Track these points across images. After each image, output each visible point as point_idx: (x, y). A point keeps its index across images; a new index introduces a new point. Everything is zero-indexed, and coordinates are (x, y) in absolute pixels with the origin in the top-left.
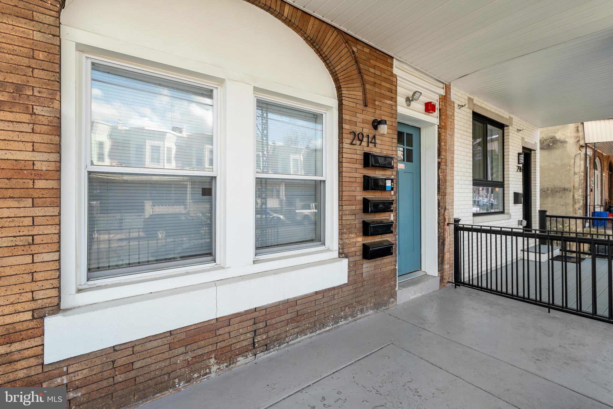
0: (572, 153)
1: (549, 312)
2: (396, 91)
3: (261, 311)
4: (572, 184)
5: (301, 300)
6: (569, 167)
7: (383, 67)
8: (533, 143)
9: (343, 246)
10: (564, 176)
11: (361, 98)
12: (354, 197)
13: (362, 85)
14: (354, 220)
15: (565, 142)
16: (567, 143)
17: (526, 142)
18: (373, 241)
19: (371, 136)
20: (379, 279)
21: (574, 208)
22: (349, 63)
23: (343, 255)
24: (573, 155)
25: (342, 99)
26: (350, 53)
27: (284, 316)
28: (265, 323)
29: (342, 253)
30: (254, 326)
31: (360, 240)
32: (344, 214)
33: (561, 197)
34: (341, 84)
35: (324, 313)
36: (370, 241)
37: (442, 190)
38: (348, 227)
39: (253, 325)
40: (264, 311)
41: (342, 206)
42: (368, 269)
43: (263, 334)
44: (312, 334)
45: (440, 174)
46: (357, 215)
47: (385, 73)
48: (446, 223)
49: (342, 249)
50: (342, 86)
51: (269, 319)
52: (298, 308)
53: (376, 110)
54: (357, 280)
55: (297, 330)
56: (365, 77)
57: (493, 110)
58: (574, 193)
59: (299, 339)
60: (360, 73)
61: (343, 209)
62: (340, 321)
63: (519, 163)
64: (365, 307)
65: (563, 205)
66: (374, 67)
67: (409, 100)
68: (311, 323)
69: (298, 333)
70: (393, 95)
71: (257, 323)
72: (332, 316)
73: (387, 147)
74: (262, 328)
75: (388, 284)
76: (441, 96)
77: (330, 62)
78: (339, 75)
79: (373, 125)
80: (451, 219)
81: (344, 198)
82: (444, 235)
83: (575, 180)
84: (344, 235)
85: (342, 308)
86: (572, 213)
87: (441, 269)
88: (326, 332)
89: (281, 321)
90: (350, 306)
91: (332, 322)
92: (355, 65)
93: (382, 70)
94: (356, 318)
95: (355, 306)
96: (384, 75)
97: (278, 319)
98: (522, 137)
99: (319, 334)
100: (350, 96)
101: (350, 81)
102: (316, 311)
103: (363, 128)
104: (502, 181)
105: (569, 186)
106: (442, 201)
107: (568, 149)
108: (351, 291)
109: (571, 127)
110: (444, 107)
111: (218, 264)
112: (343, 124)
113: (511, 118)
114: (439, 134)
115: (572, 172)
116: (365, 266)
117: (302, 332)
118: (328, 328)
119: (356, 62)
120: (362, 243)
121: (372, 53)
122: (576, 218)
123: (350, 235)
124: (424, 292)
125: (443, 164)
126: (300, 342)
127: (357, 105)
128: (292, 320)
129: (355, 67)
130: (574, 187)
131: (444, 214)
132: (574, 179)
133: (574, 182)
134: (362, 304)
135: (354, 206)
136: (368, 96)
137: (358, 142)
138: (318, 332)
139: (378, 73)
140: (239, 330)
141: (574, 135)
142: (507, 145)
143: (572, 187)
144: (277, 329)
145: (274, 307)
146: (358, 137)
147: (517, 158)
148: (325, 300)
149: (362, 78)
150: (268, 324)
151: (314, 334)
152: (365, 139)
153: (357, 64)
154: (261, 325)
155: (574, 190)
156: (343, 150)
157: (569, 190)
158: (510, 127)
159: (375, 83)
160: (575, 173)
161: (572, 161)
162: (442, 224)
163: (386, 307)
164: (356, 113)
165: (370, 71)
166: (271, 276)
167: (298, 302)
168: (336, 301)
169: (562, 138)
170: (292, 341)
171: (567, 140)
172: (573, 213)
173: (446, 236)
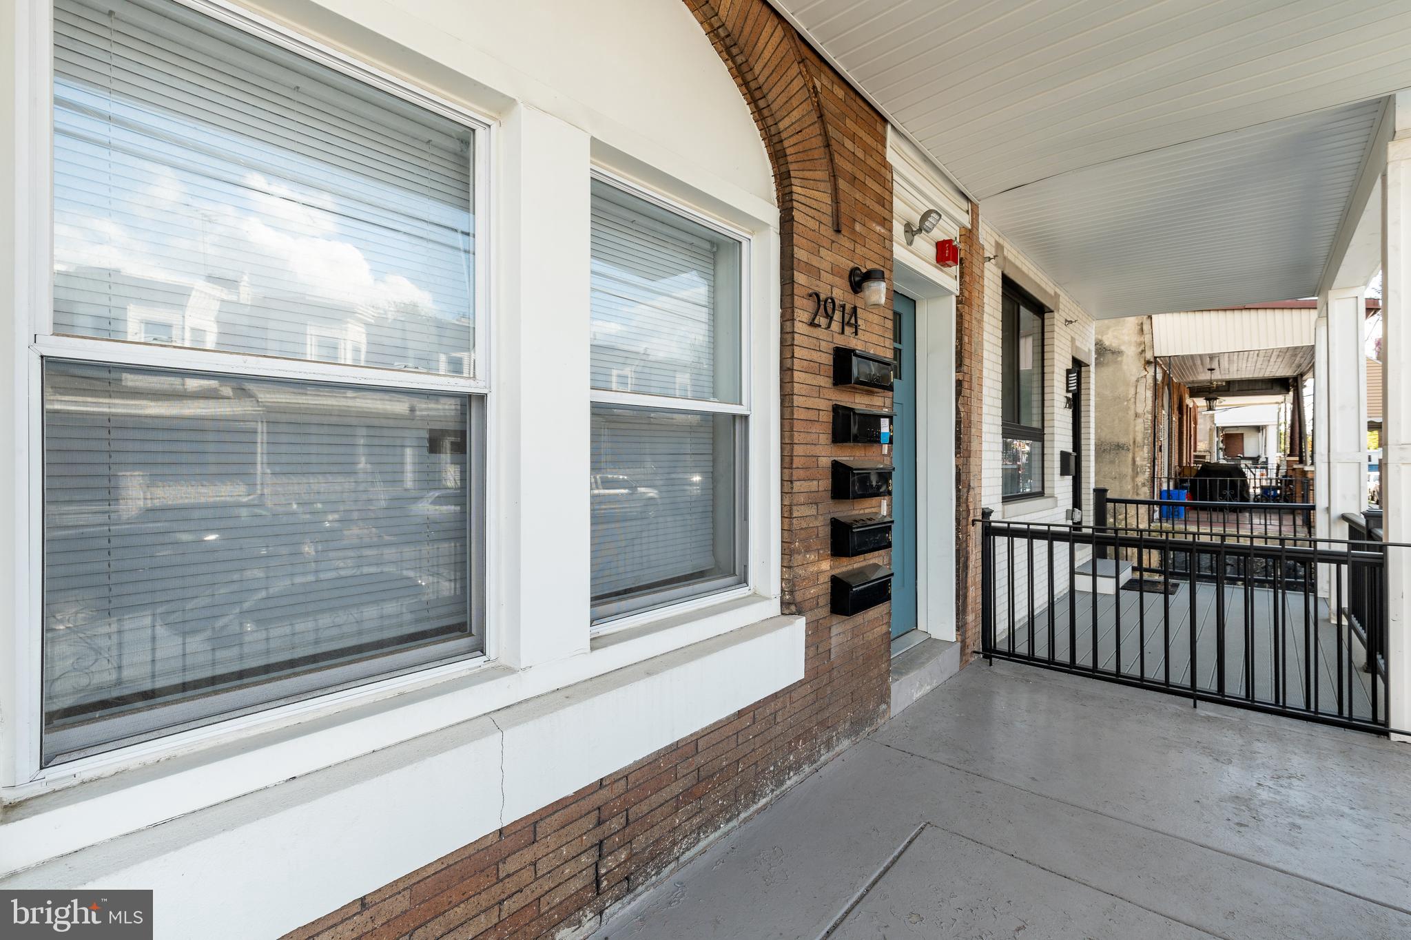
0: (1131, 375)
1: (1195, 706)
2: (892, 203)
3: (616, 785)
4: (1131, 437)
5: (706, 737)
6: (1126, 403)
7: (869, 140)
8: (1087, 350)
9: (794, 585)
10: (1117, 421)
11: (828, 210)
12: (814, 459)
13: (832, 178)
14: (816, 517)
15: (1119, 352)
16: (1123, 354)
17: (1077, 348)
18: (850, 568)
19: (848, 307)
20: (860, 661)
21: (1134, 484)
22: (805, 115)
23: (793, 608)
24: (1134, 379)
25: (792, 208)
26: (809, 91)
27: (668, 789)
28: (625, 817)
29: (790, 604)
30: (599, 831)
31: (826, 567)
32: (795, 502)
33: (1112, 462)
34: (792, 167)
35: (756, 763)
36: (844, 569)
37: (963, 446)
38: (803, 534)
39: (594, 828)
40: (623, 782)
41: (791, 482)
42: (840, 639)
43: (619, 848)
44: (731, 824)
45: (962, 409)
46: (820, 506)
47: (871, 156)
48: (970, 519)
49: (792, 592)
50: (792, 174)
51: (635, 804)
52: (700, 760)
53: (856, 245)
54: (820, 668)
55: (696, 821)
56: (837, 158)
57: (1032, 275)
58: (1134, 454)
59: (702, 844)
60: (828, 146)
61: (794, 491)
62: (787, 777)
63: (1068, 391)
64: (834, 734)
65: (1115, 478)
66: (853, 137)
67: (910, 231)
68: (728, 795)
69: (700, 828)
70: (886, 214)
71: (604, 822)
72: (772, 769)
73: (875, 339)
74: (618, 831)
75: (876, 671)
76: (963, 229)
77: (769, 106)
78: (786, 144)
79: (850, 281)
80: (978, 510)
81: (797, 462)
82: (967, 546)
83: (1137, 428)
84: (796, 556)
85: (790, 743)
86: (1131, 493)
87: (961, 626)
88: (758, 812)
89: (663, 804)
90: (807, 735)
91: (772, 783)
92: (817, 125)
93: (867, 149)
94: (819, 763)
95: (816, 733)
96: (870, 161)
97: (655, 799)
98: (1072, 337)
99: (746, 820)
100: (808, 202)
101: (808, 163)
102: (738, 761)
103: (832, 286)
104: (1040, 427)
105: (1125, 439)
106: (964, 470)
107: (1125, 367)
108: (808, 698)
109: (1131, 322)
110: (969, 256)
111: (492, 658)
112: (795, 273)
113: (1057, 295)
114: (960, 316)
115: (1132, 413)
116: (834, 631)
117: (710, 824)
118: (763, 801)
119: (821, 116)
120: (830, 574)
121: (849, 102)
122: (1137, 502)
123: (808, 556)
124: (935, 681)
125: (966, 385)
126: (704, 852)
127: (822, 226)
128: (688, 795)
129: (816, 129)
130: (1134, 442)
131: (967, 499)
132: (1135, 426)
133: (1135, 432)
134: (828, 728)
135: (815, 483)
136: (843, 207)
137: (823, 321)
138: (743, 816)
139: (860, 153)
140: (559, 851)
141: (1135, 339)
142: (1051, 352)
143: (1131, 443)
144: (653, 826)
145: (646, 767)
146: (823, 306)
147: (1064, 380)
148: (758, 728)
149: (832, 160)
150: (631, 818)
151: (734, 823)
152: (837, 316)
153: (822, 121)
154: (615, 824)
155: (1134, 447)
156: (793, 339)
157: (1126, 448)
158: (1056, 314)
159: (855, 178)
160: (1137, 415)
161: (1132, 391)
162: (963, 522)
163: (873, 728)
164: (820, 246)
165: (845, 145)
166: (641, 681)
167: (701, 743)
168: (779, 729)
169: (1114, 345)
170: (687, 853)
171: (1123, 348)
172: (1133, 493)
173: (970, 549)
